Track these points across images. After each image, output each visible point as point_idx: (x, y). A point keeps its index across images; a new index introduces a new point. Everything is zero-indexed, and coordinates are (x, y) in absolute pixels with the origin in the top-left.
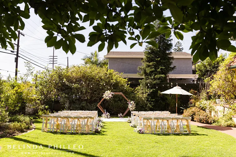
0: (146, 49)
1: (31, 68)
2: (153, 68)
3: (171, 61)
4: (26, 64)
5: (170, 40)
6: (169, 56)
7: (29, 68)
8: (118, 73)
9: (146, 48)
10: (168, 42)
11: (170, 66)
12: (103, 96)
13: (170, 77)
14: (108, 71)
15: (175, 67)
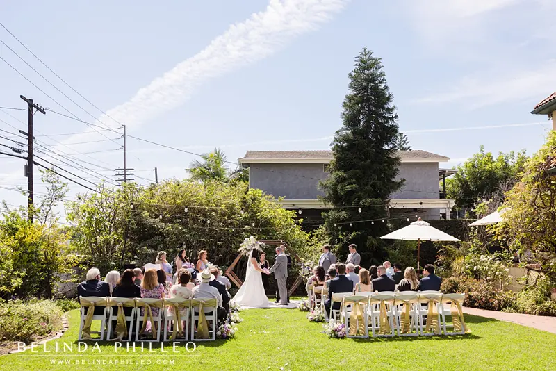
0: (336, 140)
1: (58, 185)
2: (354, 183)
3: (394, 168)
4: (45, 175)
5: (392, 119)
6: (391, 156)
7: (54, 184)
8: (271, 199)
9: (336, 137)
10: (387, 122)
11: (393, 180)
12: (239, 250)
13: (393, 206)
14: (250, 192)
15: (404, 180)
